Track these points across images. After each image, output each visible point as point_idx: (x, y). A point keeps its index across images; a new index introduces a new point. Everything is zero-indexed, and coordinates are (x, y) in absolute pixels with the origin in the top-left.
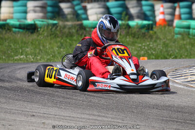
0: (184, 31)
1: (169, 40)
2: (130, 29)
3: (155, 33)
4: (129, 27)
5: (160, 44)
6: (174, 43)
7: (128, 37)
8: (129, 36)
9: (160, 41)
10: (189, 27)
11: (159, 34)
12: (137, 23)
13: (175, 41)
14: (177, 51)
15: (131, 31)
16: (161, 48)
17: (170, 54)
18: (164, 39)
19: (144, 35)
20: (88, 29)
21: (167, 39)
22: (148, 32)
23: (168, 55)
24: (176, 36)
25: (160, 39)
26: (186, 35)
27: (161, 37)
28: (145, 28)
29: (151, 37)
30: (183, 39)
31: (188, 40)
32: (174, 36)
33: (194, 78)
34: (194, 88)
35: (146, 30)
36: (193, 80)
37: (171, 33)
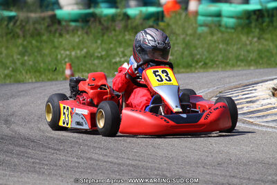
0: (213, 21)
1: (191, 35)
2: (129, 22)
3: (168, 25)
4: (127, 17)
5: (178, 44)
6: (199, 39)
7: (126, 33)
8: (128, 31)
9: (176, 39)
10: (219, 15)
11: (173, 26)
12: (141, 11)
13: (200, 37)
14: (205, 53)
15: (131, 23)
16: (181, 50)
17: (195, 59)
18: (183, 34)
20: (64, 23)
21: (187, 35)
22: (157, 24)
23: (193, 61)
24: (200, 30)
25: (178, 35)
26: (216, 26)
27: (178, 32)
28: (153, 19)
30: (212, 33)
31: (220, 35)
32: (196, 28)
33: (254, 107)
34: (256, 125)
35: (155, 21)
36: (252, 110)
37: (192, 25)
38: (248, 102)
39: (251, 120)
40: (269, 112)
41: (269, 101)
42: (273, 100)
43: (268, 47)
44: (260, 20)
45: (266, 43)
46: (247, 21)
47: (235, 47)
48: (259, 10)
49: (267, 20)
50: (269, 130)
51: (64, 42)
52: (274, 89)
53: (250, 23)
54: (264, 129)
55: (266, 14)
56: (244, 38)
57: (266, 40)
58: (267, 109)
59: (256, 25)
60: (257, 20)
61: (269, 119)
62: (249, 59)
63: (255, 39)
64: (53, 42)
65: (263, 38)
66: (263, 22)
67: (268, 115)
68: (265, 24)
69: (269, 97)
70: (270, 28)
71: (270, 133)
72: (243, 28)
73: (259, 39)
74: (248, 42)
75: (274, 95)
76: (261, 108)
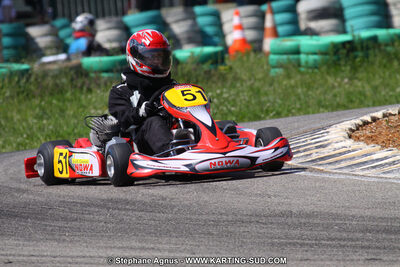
0: (289, 60)
1: (260, 80)
2: (179, 67)
3: (231, 68)
4: (177, 62)
5: (243, 92)
6: (271, 85)
9: (242, 85)
10: (297, 51)
11: (238, 71)
12: (192, 53)
13: (272, 81)
14: (280, 101)
15: (182, 69)
16: (247, 99)
17: (265, 108)
18: (250, 79)
19: (208, 74)
20: (92, 75)
21: (255, 79)
22: (216, 69)
23: (262, 111)
24: (274, 72)
25: (243, 81)
26: (294, 66)
27: (244, 77)
28: (210, 62)
29: (223, 78)
30: (289, 76)
31: (299, 77)
32: (268, 70)
33: (325, 152)
34: (326, 172)
35: (212, 64)
36: (322, 156)
37: (262, 67)
38: (317, 147)
39: (321, 168)
40: (342, 157)
41: (343, 144)
42: (350, 143)
43: (361, 89)
44: (352, 55)
45: (359, 84)
46: (335, 58)
47: (318, 92)
48: (349, 42)
49: (360, 54)
50: (342, 177)
51: (94, 100)
52: (351, 130)
53: (339, 59)
54: (336, 177)
55: (359, 47)
56: (331, 80)
57: (360, 80)
58: (340, 154)
59: (346, 62)
60: (347, 55)
61: (343, 164)
62: (335, 104)
63: (346, 80)
64: (80, 100)
65: (356, 78)
66: (356, 57)
67: (341, 160)
68: (358, 60)
69: (343, 139)
70: (365, 64)
71: (343, 180)
72: (329, 67)
73: (351, 79)
74: (336, 84)
75: (350, 137)
76: (333, 153)
